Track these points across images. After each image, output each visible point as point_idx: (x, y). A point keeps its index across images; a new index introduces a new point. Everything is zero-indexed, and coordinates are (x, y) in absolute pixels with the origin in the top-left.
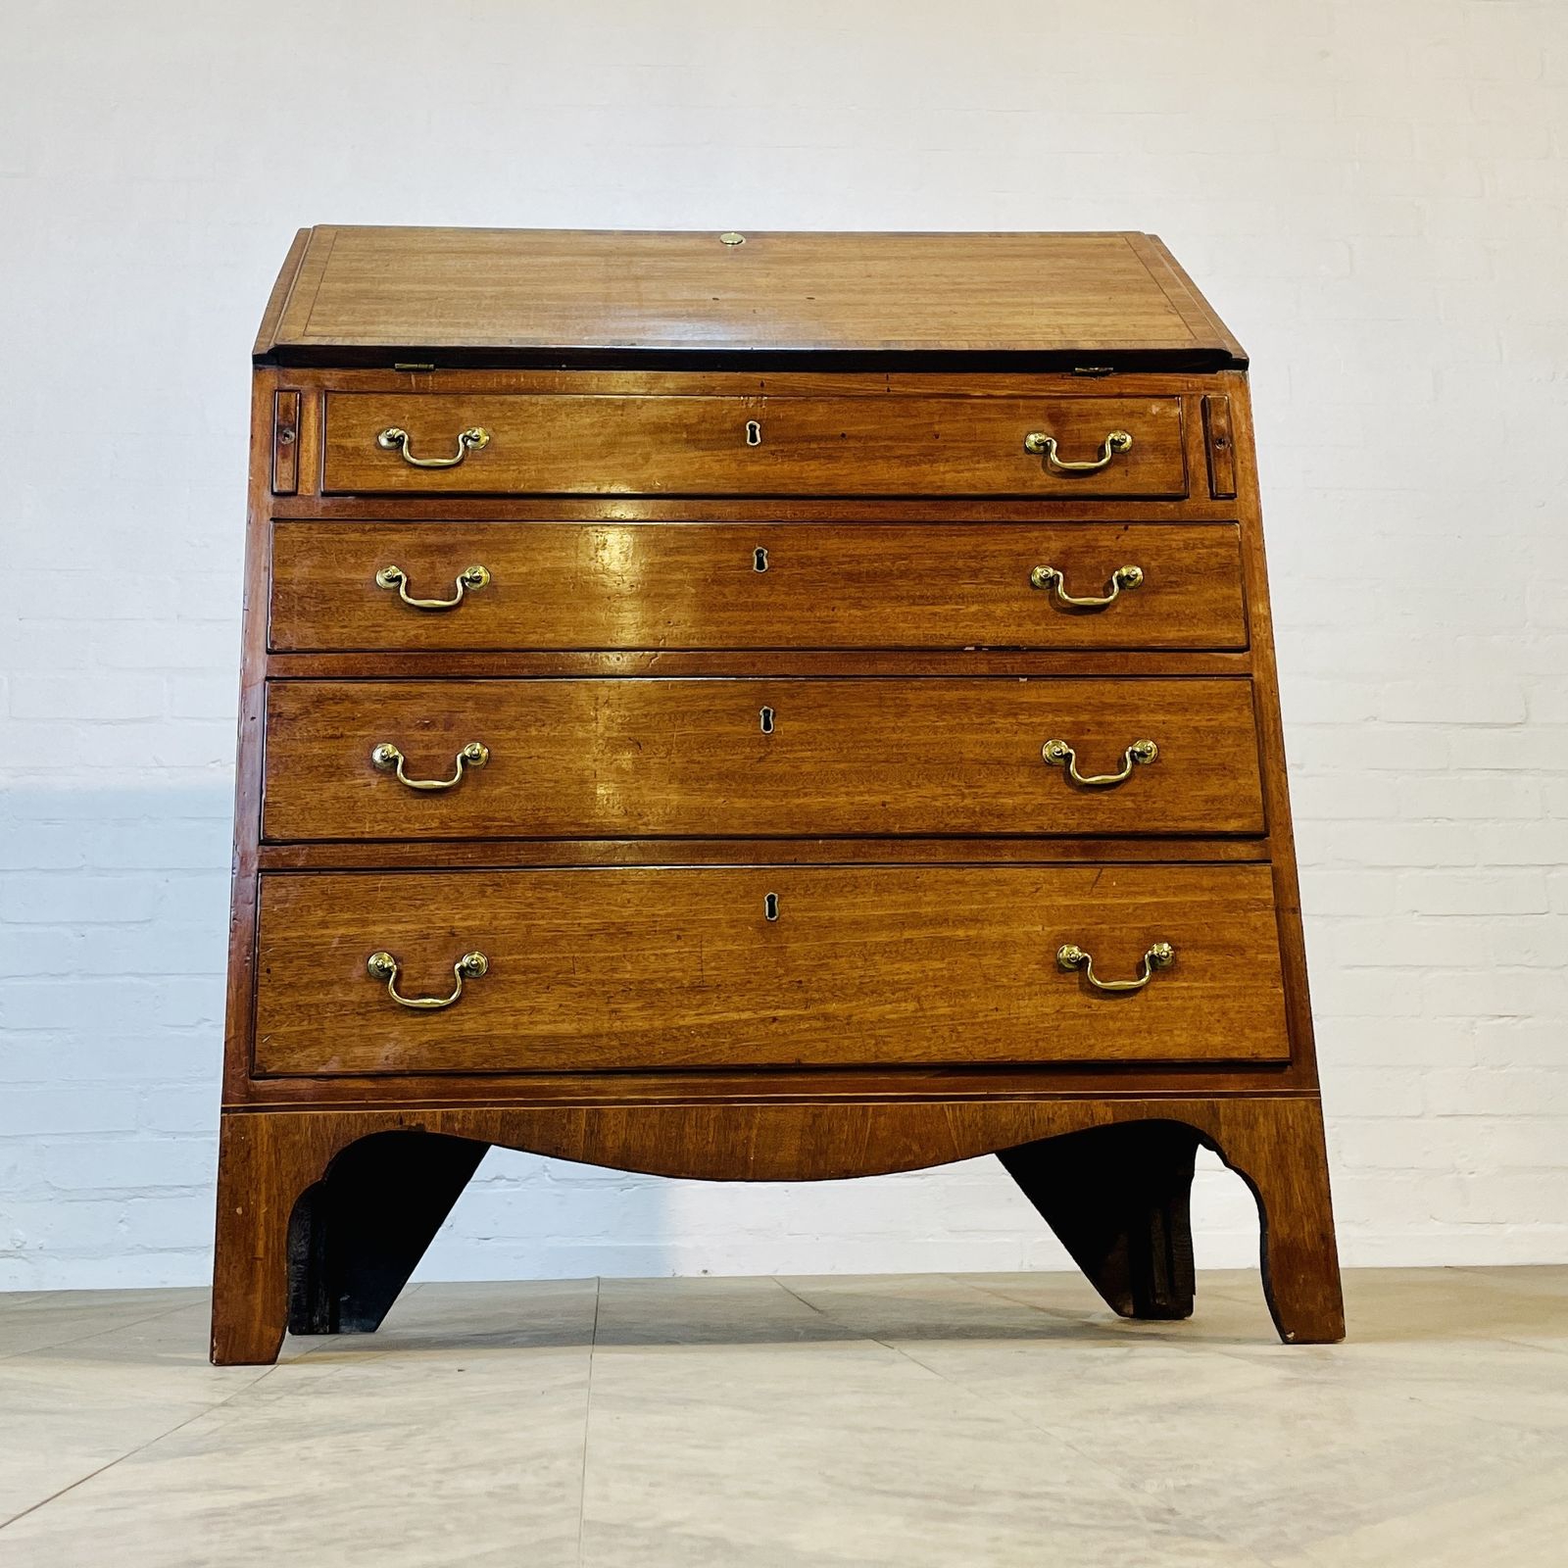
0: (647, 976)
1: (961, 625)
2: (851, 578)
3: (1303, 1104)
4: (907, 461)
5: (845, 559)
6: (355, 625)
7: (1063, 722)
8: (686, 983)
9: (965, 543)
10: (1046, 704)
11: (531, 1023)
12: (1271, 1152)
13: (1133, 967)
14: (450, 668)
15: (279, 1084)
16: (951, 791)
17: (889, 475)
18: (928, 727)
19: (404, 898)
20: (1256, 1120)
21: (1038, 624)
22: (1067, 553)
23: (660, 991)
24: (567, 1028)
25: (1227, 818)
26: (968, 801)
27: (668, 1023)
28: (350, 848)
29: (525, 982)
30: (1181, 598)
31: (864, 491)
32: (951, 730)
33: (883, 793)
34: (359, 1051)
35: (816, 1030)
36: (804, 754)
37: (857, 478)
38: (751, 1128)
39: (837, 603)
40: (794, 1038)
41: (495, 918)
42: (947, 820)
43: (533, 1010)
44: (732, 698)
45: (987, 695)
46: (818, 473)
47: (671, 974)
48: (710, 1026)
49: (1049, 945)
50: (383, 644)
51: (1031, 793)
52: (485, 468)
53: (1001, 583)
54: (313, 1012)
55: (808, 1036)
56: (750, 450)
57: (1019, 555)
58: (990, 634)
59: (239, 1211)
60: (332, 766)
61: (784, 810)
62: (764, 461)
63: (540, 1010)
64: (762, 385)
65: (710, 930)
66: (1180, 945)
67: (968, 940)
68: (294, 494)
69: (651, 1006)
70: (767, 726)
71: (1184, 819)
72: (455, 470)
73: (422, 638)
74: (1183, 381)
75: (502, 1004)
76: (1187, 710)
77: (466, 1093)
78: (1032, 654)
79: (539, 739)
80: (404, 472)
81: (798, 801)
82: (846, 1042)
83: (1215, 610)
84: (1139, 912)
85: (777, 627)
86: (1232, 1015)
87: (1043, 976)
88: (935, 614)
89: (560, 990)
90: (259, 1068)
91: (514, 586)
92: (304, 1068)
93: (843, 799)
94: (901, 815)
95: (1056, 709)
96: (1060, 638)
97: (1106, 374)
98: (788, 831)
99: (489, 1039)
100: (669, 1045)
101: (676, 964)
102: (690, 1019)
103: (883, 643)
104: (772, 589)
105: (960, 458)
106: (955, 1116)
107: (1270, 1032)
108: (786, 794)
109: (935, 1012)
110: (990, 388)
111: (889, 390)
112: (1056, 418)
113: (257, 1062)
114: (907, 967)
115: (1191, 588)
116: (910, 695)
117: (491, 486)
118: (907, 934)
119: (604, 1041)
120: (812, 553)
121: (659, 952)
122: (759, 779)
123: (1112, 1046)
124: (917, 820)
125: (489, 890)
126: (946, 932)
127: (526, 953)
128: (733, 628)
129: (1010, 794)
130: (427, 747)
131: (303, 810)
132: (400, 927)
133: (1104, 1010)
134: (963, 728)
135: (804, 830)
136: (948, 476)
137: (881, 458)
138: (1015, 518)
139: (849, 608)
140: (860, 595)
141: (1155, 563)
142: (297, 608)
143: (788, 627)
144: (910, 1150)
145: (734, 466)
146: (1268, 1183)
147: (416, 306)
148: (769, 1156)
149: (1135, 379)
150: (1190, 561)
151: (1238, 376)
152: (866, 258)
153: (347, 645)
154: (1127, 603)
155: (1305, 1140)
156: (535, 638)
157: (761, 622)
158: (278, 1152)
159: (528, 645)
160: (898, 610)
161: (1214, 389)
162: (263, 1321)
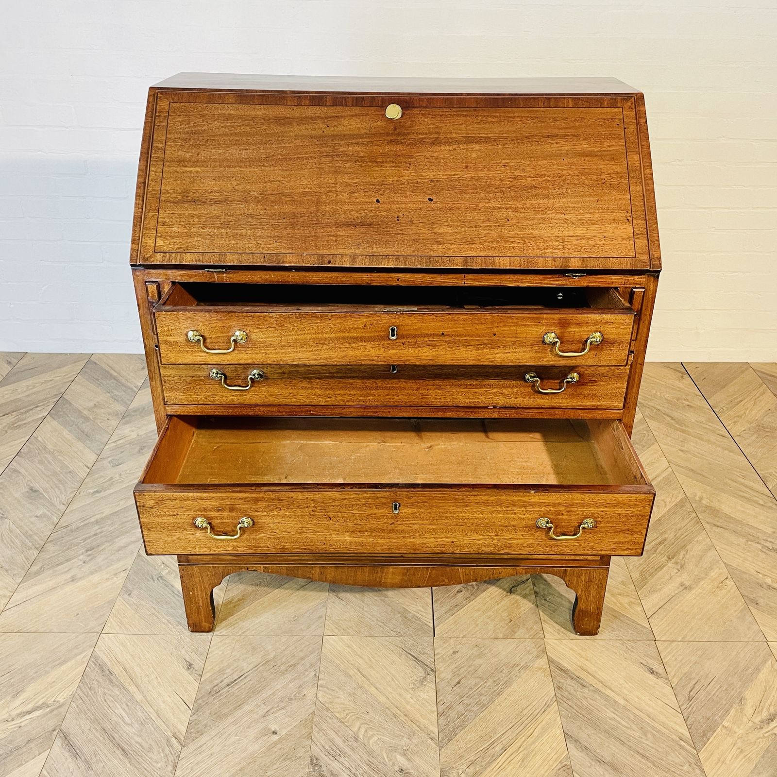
1: (488, 397)
2: (437, 376)
3: (602, 570)
5: (435, 368)
6: (203, 394)
12: (584, 584)
20: (581, 575)
21: (525, 398)
30: (596, 387)
38: (383, 573)
39: (429, 387)
50: (217, 402)
53: (510, 379)
56: (391, 342)
57: (520, 367)
58: (501, 401)
59: (191, 593)
64: (398, 280)
73: (235, 400)
74: (623, 279)
78: (519, 410)
83: (611, 393)
85: (401, 397)
88: (476, 393)
91: (276, 379)
96: (534, 404)
97: (583, 276)
103: (450, 404)
104: (399, 381)
106: (463, 572)
110: (518, 282)
111: (464, 283)
115: (602, 383)
128: (380, 398)
139: (435, 389)
140: (441, 384)
141: (586, 372)
142: (175, 387)
143: (406, 397)
144: (444, 581)
145: (382, 350)
146: (581, 593)
147: (215, 210)
148: (389, 581)
149: (598, 278)
150: (604, 371)
151: (653, 276)
152: (468, 140)
153: (200, 403)
154: (569, 389)
155: (599, 581)
156: (287, 400)
157: (393, 395)
158: (202, 577)
159: (284, 403)
160: (458, 390)
161: (638, 284)
162: (205, 622)
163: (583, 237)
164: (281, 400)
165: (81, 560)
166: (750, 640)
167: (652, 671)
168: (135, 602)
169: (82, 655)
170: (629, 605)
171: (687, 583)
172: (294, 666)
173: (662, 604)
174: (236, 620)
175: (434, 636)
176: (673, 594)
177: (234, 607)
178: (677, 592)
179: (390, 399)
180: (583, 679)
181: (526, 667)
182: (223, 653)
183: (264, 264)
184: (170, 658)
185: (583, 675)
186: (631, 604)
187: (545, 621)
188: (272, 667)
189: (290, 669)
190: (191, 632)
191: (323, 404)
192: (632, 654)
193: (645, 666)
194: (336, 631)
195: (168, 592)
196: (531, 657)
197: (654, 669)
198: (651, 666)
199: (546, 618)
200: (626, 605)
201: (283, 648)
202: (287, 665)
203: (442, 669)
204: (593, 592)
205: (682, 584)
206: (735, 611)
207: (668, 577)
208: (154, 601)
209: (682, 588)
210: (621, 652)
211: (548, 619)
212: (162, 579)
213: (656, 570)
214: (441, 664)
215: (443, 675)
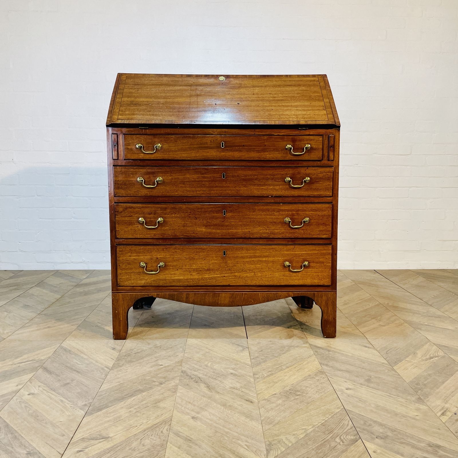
0: (198, 268)
1: (268, 191)
2: (244, 180)
3: (333, 293)
4: (258, 151)
5: (243, 176)
6: (133, 190)
7: (289, 213)
8: (206, 269)
9: (270, 172)
10: (286, 209)
11: (174, 277)
12: (325, 302)
13: (300, 266)
14: (155, 200)
15: (123, 288)
16: (264, 229)
17: (254, 155)
18: (259, 214)
19: (147, 251)
20: (323, 296)
21: (285, 191)
22: (293, 174)
23: (200, 270)
24: (182, 278)
25: (323, 235)
26: (268, 231)
27: (202, 277)
28: (135, 240)
29: (173, 268)
30: (318, 185)
31: (247, 159)
32: (265, 215)
33: (249, 229)
34: (139, 282)
35: (233, 278)
36: (232, 220)
37: (246, 156)
38: (219, 297)
39: (241, 186)
40: (228, 280)
41: (166, 255)
42: (263, 235)
43: (174, 274)
44: (217, 208)
45: (273, 207)
46: (237, 155)
47: (203, 267)
48: (211, 277)
49: (282, 262)
50: (140, 195)
51: (282, 229)
52: (161, 153)
53: (278, 181)
54: (129, 274)
55: (231, 280)
56: (222, 149)
57: (282, 175)
58: (275, 193)
59: (117, 312)
60: (130, 222)
61: (227, 232)
62: (225, 152)
63: (176, 274)
64: (225, 132)
65: (211, 258)
66: (310, 262)
67: (265, 261)
68: (118, 159)
69: (199, 273)
70: (224, 214)
71: (314, 235)
72: (154, 154)
73: (148, 194)
74: (324, 131)
75: (168, 273)
76: (317, 211)
77: (161, 290)
78: (284, 198)
79: (174, 217)
80: (142, 154)
81: (230, 231)
83: (326, 188)
84: (302, 255)
85: (227, 191)
86: (320, 276)
87: (281, 268)
88: (263, 189)
89: (180, 271)
90: (119, 285)
91: (168, 182)
92: (128, 285)
93: (240, 230)
94: (252, 234)
95: (288, 211)
96: (290, 194)
97: (306, 129)
98: (228, 237)
99: (165, 280)
100: (203, 281)
101: (204, 265)
102: (207, 276)
103: (251, 195)
104: (226, 183)
105: (270, 151)
106: (261, 295)
107: (328, 280)
108: (228, 229)
109: (258, 275)
110: (279, 133)
111: (255, 134)
112: (294, 141)
113: (118, 283)
114: (252, 266)
115: (321, 182)
116: (256, 207)
117: (162, 158)
118: (253, 259)
119: (189, 280)
120: (236, 174)
121: (200, 263)
122: (222, 226)
123: (294, 282)
124: (256, 235)
125: (165, 249)
126: (261, 259)
127: (172, 263)
128: (217, 192)
129: (277, 229)
130: (150, 218)
131: (124, 232)
132: (146, 257)
133: (293, 275)
134: (267, 215)
135: (232, 237)
136: (268, 155)
137: (252, 151)
138: (282, 165)
139: (243, 187)
140: (246, 184)
141: (313, 177)
142: (120, 187)
143: (230, 192)
144: (251, 301)
145: (218, 153)
146: (324, 308)
147: (144, 107)
148: (223, 302)
149: (313, 130)
150: (321, 176)
151: (338, 129)
152: (254, 87)
153: (132, 195)
154: (306, 186)
155: (332, 300)
156: (173, 194)
157: (224, 190)
158: (124, 301)
159: (172, 195)
160: (254, 188)
161: (331, 133)
162: (123, 332)
163: (305, 115)
164: (170, 194)
165: (53, 322)
167: (366, 347)
168: (83, 332)
169: (54, 346)
171: (383, 325)
172: (171, 347)
173: (369, 330)
174: (139, 336)
175: (247, 338)
176: (375, 327)
177: (138, 333)
178: (377, 327)
179: (222, 192)
180: (329, 349)
181: (298, 347)
182: (132, 345)
183: (166, 123)
184: (103, 347)
186: (353, 330)
188: (159, 348)
189: (169, 348)
190: (115, 339)
191: (190, 196)
192: (355, 342)
193: (362, 345)
196: (300, 344)
198: (365, 345)
199: (308, 334)
200: (350, 330)
201: (165, 343)
203: (252, 347)
204: (330, 308)
207: (372, 323)
209: (380, 326)
210: (349, 342)
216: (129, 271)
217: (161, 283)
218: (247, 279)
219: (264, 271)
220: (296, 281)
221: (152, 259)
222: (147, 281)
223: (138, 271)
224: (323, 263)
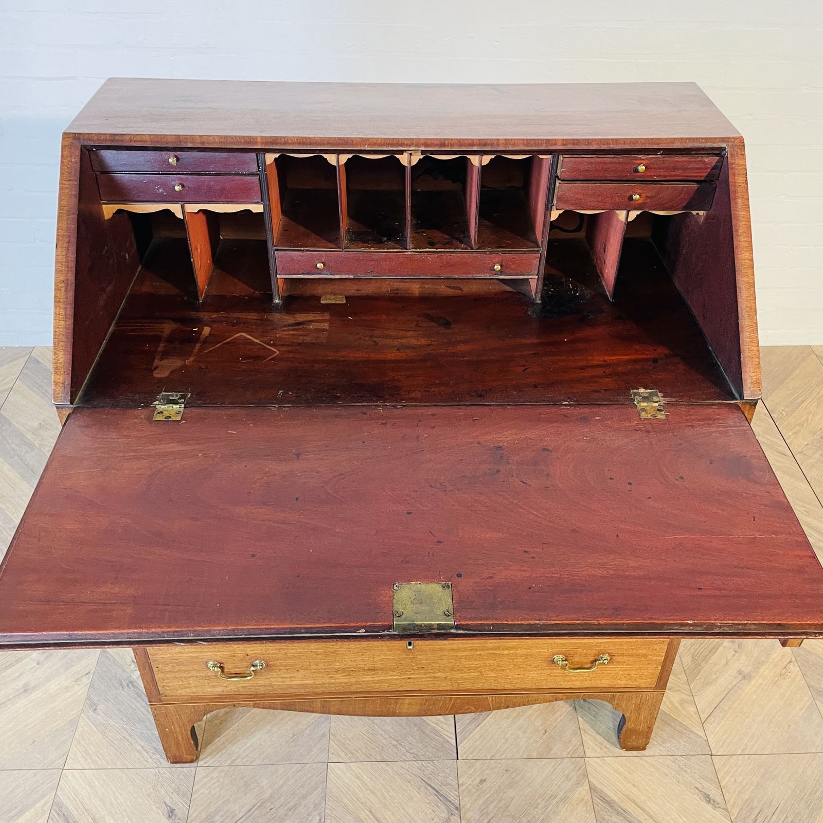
0: (346, 667)
3: (656, 693)
8: (366, 668)
11: (291, 681)
12: (634, 707)
13: (589, 662)
15: (174, 698)
23: (353, 671)
24: (309, 682)
27: (357, 680)
29: (286, 669)
34: (209, 690)
35: (429, 681)
38: (397, 704)
40: (418, 683)
41: (268, 650)
43: (291, 677)
47: (359, 666)
48: (378, 680)
49: (549, 655)
54: (183, 679)
55: (425, 683)
59: (167, 730)
63: (295, 677)
65: (378, 652)
66: (615, 655)
67: (509, 653)
69: (350, 675)
75: (276, 676)
82: (444, 684)
84: (598, 644)
86: (632, 675)
87: (544, 664)
89: (304, 672)
92: (184, 694)
99: (271, 686)
100: (358, 686)
101: (361, 663)
102: (368, 678)
106: (492, 700)
107: (649, 680)
109: (488, 675)
113: (161, 693)
114: (476, 663)
118: (478, 653)
119: (327, 685)
121: (352, 660)
126: (498, 652)
127: (285, 661)
132: (220, 654)
133: (571, 674)
148: (405, 711)
155: (652, 703)
158: (179, 715)
162: (187, 754)
165: (34, 660)
166: (819, 750)
167: (708, 799)
168: (102, 721)
169: (43, 802)
170: (681, 705)
171: (746, 670)
172: (294, 808)
173: (717, 701)
174: (224, 743)
175: (458, 759)
176: (730, 686)
177: (221, 723)
178: (734, 683)
180: (630, 814)
181: (564, 799)
182: (210, 791)
184: (146, 802)
185: (630, 807)
186: (682, 702)
187: (584, 731)
188: (268, 810)
189: (290, 813)
190: (171, 763)
192: (685, 775)
193: (700, 791)
194: (343, 755)
195: (141, 705)
196: (570, 784)
197: (711, 796)
198: (707, 792)
199: (587, 727)
200: (677, 705)
201: (280, 783)
202: (286, 808)
203: (468, 806)
204: (644, 713)
205: (740, 672)
206: (801, 709)
207: (724, 662)
208: (125, 719)
209: (740, 677)
210: (673, 773)
211: (589, 727)
212: (133, 686)
213: (710, 652)
214: (467, 799)
215: (469, 815)
216: (184, 675)
217: (262, 690)
218: (462, 681)
219: (503, 670)
220: (575, 683)
221: (234, 656)
222: (229, 688)
223: (204, 675)
224: (645, 656)
